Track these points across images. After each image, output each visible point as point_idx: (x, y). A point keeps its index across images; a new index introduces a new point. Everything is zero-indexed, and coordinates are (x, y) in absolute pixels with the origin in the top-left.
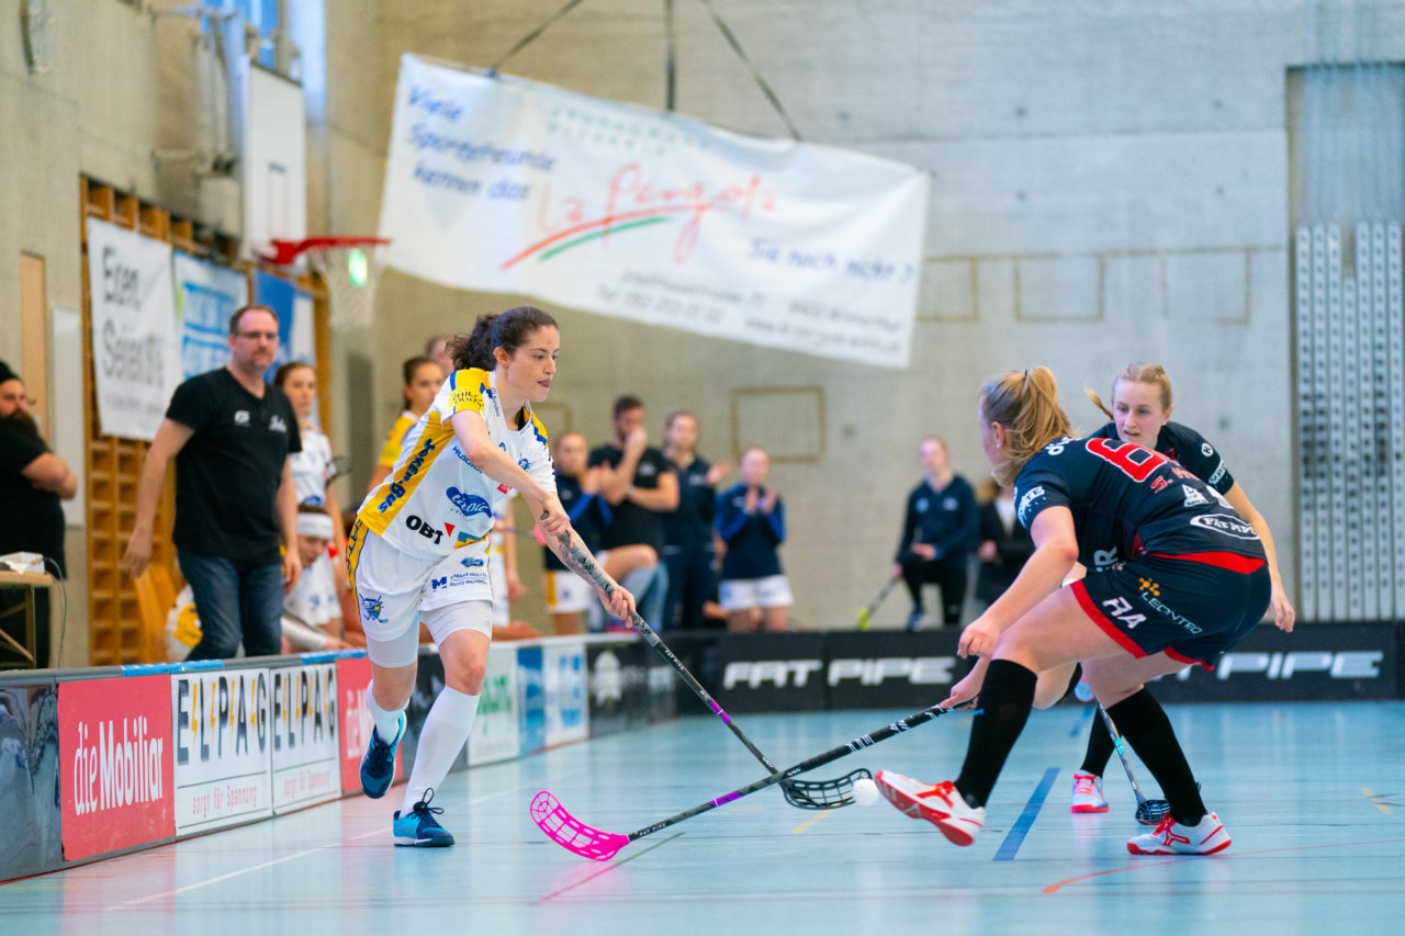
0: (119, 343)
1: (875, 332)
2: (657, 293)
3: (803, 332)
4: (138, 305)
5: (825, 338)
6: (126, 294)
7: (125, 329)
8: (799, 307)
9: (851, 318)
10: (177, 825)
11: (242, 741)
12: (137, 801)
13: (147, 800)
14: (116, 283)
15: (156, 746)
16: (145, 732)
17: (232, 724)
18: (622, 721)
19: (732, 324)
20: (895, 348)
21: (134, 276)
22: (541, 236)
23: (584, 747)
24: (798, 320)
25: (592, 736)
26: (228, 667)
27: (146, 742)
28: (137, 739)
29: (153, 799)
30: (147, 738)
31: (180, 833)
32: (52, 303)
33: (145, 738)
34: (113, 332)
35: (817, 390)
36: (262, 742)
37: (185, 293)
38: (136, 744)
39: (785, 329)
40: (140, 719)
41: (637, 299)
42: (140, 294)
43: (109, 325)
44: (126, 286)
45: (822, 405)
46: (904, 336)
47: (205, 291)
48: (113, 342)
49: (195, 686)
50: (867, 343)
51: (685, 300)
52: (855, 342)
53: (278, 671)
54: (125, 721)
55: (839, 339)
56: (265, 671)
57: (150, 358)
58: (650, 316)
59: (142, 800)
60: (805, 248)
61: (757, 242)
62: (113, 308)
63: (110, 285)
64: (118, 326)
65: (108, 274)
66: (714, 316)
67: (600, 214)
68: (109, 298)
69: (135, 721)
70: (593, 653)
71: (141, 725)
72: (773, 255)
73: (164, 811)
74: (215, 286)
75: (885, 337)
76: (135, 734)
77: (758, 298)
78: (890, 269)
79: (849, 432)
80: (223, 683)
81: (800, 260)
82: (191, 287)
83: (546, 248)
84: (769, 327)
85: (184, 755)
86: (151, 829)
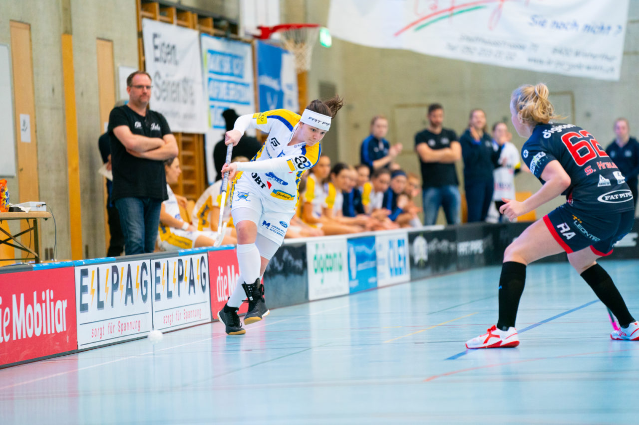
0: (164, 83)
1: (599, 62)
2: (479, 46)
3: (560, 64)
4: (176, 63)
5: (572, 66)
6: (169, 57)
7: (167, 75)
8: (555, 50)
9: (586, 55)
10: (79, 344)
11: (129, 298)
12: (45, 333)
13: (53, 332)
14: (161, 51)
15: (62, 305)
16: (52, 298)
17: (122, 289)
18: (428, 271)
19: (521, 61)
20: (612, 70)
21: (174, 47)
22: (415, 18)
23: (408, 286)
24: (557, 57)
25: (413, 279)
26: (118, 261)
27: (52, 303)
28: (45, 302)
29: (58, 332)
30: (54, 300)
31: (80, 348)
32: (118, 64)
33: (51, 300)
34: (160, 77)
35: (571, 94)
36: (144, 298)
37: (209, 55)
38: (44, 305)
39: (549, 63)
40: (48, 291)
41: (468, 49)
42: (178, 57)
43: (157, 74)
44: (168, 53)
45: (573, 101)
46: (617, 63)
47: (222, 54)
48: (160, 82)
49: (93, 272)
50: (596, 68)
51: (494, 49)
52: (589, 68)
53: (157, 261)
54: (35, 293)
55: (579, 66)
56: (147, 262)
57: (185, 89)
58: (476, 58)
59: (49, 333)
60: (559, 19)
61: (534, 17)
62: (159, 66)
63: (158, 53)
64: (163, 74)
65: (156, 47)
66: (510, 57)
67: (448, 5)
68: (157, 60)
69: (43, 293)
70: (412, 237)
71: (48, 294)
72: (542, 24)
73: (68, 337)
74: (229, 51)
75: (606, 64)
76: (44, 299)
77: (535, 46)
78: (609, 28)
79: (588, 115)
80: (115, 269)
81: (557, 25)
82: (212, 52)
83: (418, 24)
84: (541, 62)
85: (84, 308)
86: (57, 347)
